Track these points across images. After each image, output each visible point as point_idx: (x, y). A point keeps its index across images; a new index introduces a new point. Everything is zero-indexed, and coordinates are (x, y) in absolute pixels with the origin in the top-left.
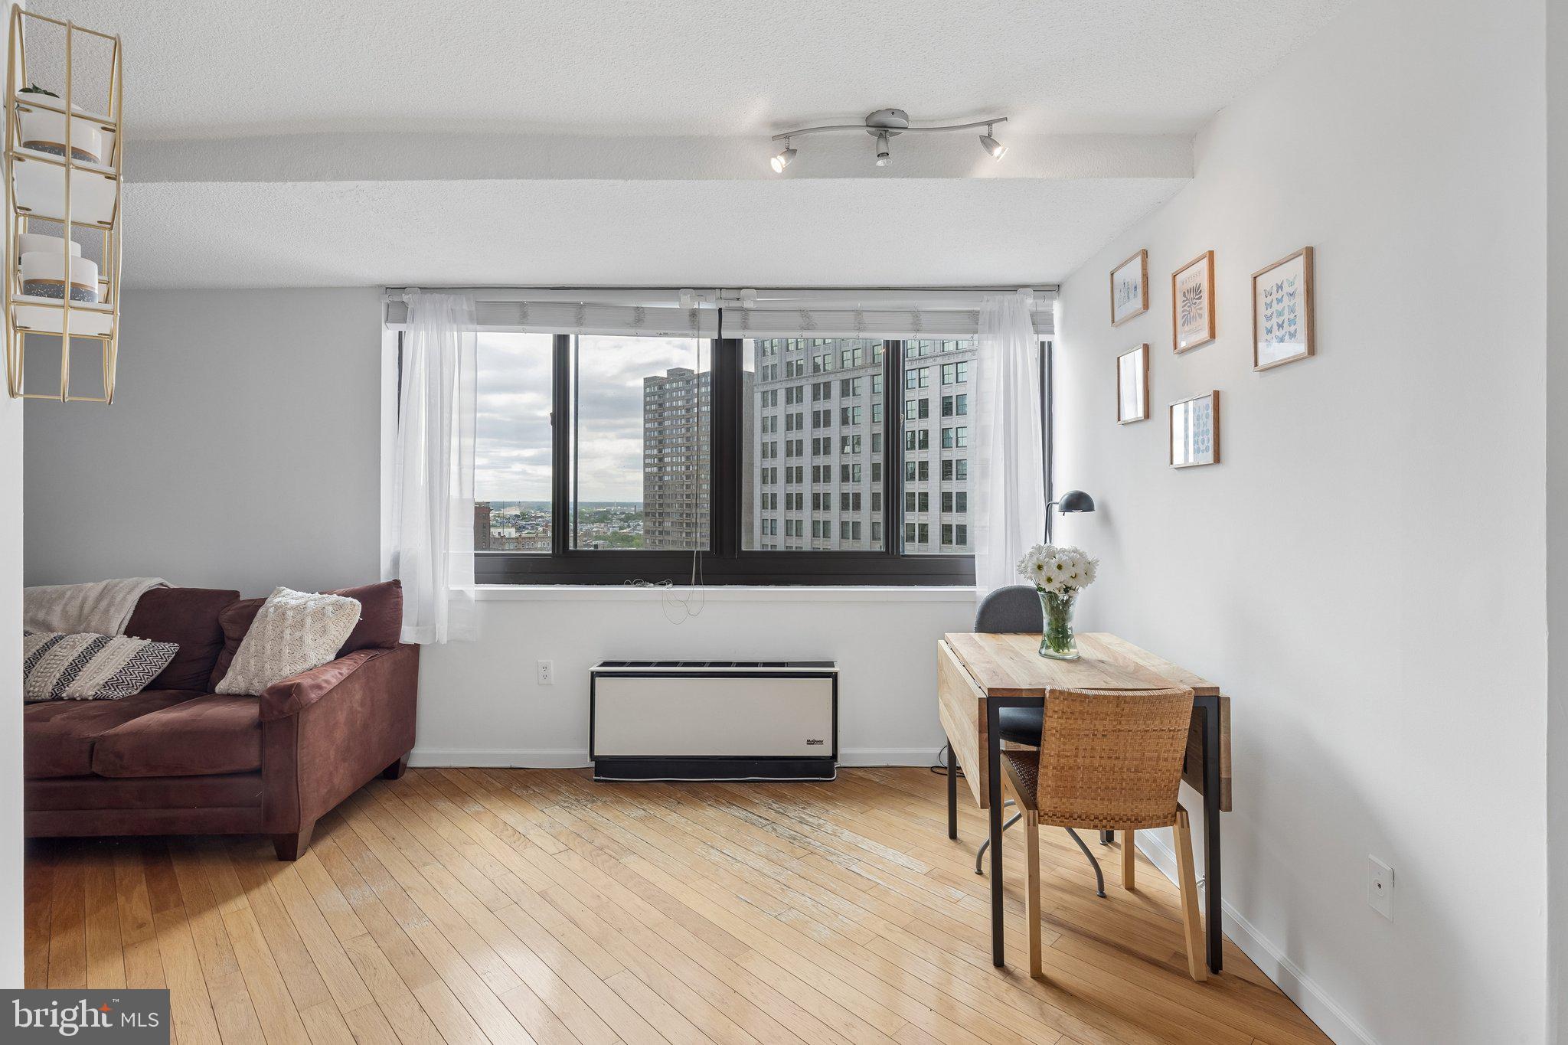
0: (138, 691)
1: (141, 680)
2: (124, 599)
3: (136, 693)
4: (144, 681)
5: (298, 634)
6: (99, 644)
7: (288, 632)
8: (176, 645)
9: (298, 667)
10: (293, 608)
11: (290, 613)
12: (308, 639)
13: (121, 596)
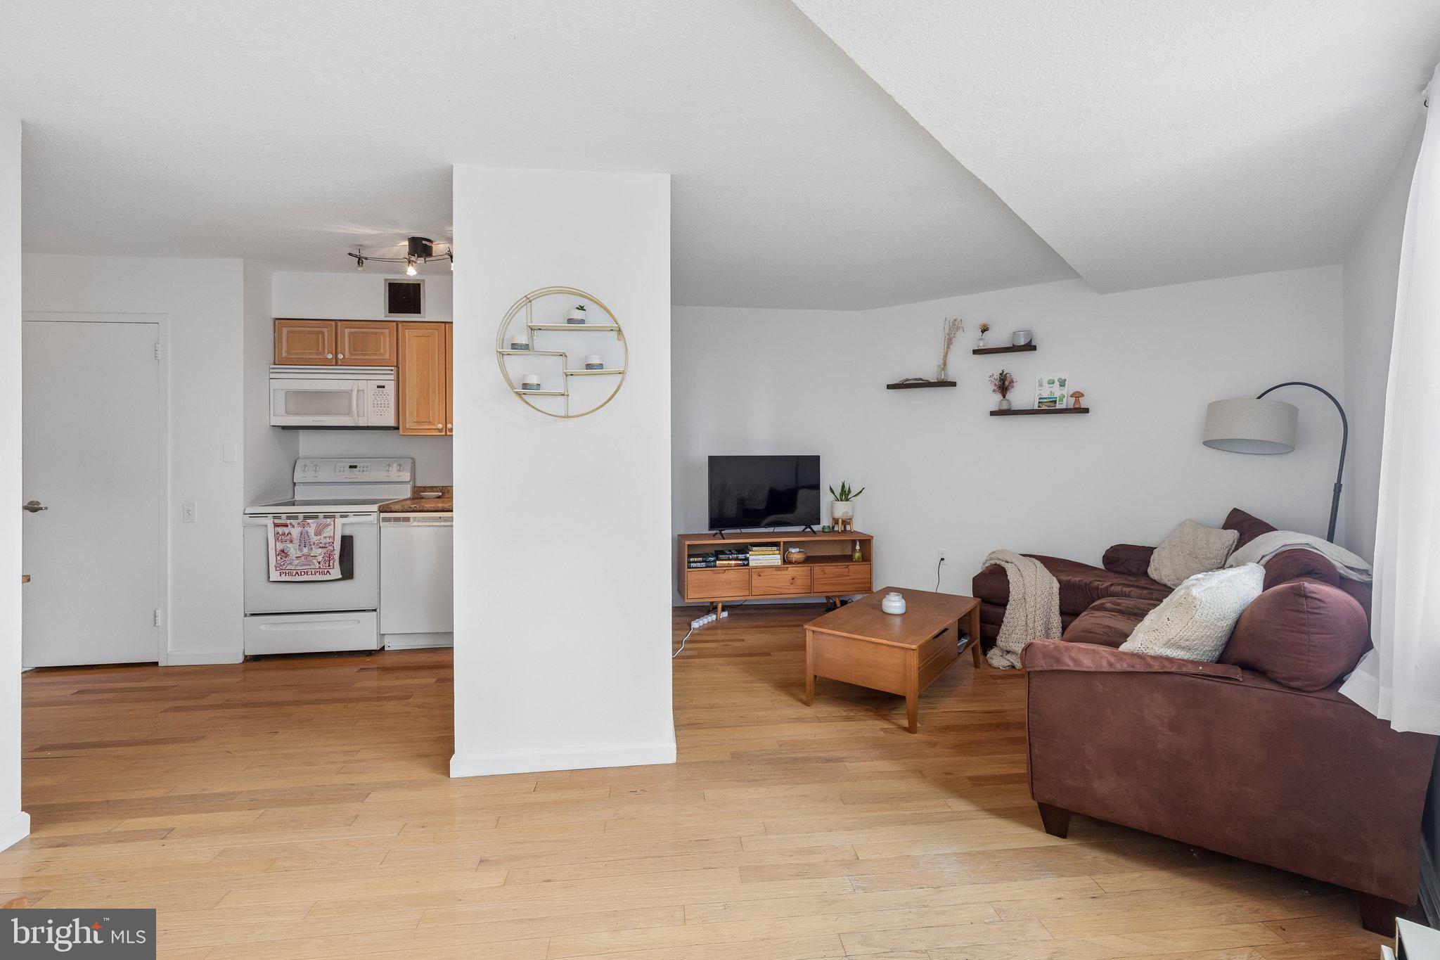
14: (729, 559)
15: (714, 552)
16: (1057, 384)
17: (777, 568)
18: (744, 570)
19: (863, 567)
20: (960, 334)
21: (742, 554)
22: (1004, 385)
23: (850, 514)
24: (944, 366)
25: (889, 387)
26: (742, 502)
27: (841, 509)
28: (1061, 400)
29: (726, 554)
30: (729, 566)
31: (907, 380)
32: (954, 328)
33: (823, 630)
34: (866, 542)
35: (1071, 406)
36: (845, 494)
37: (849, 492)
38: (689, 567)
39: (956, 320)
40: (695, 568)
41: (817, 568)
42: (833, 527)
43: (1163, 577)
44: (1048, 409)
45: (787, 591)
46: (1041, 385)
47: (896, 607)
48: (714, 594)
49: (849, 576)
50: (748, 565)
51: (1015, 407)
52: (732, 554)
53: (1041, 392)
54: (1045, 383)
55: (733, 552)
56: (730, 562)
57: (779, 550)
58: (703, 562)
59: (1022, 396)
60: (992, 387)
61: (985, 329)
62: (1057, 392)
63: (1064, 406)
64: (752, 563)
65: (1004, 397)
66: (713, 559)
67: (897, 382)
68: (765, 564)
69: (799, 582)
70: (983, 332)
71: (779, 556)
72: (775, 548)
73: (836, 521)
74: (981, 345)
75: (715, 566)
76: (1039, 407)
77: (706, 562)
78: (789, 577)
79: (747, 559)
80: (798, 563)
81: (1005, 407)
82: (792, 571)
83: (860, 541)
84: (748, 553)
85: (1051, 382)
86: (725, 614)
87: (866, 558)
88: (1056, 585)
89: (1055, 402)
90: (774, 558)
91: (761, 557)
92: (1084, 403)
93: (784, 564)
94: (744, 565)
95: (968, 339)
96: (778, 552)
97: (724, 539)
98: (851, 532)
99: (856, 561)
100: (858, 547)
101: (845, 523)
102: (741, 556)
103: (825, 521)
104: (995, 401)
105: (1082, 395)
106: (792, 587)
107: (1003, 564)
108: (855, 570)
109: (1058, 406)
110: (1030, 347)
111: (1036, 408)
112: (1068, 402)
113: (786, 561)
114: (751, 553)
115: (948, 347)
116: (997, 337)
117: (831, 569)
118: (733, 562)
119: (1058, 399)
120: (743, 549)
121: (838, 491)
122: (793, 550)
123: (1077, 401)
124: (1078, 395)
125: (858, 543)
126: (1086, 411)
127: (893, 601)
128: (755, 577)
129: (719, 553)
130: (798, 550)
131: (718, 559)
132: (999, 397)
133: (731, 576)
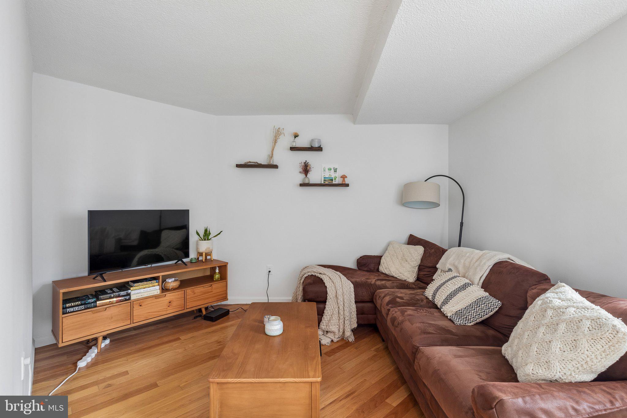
0: (472, 324)
1: (474, 318)
2: (485, 264)
3: (470, 324)
4: (475, 319)
5: (548, 337)
6: (464, 287)
7: (542, 330)
8: (500, 302)
9: (541, 371)
10: (554, 308)
11: (550, 313)
12: (556, 346)
13: (484, 261)
14: (111, 298)
15: (94, 293)
16: (333, 170)
17: (156, 297)
18: (126, 305)
19: (221, 284)
20: (281, 137)
21: (124, 291)
22: (306, 169)
23: (211, 249)
24: (271, 156)
25: (238, 166)
26: (119, 241)
27: (204, 246)
28: (335, 179)
29: (107, 293)
30: (112, 303)
31: (250, 162)
32: (278, 134)
33: (230, 380)
34: (223, 268)
35: (340, 182)
36: (207, 235)
37: (210, 234)
38: (63, 313)
39: (279, 128)
40: (71, 312)
41: (189, 291)
42: (198, 259)
43: (392, 273)
44: (329, 184)
45: (165, 313)
46: (324, 171)
47: (276, 330)
48: (94, 331)
49: (212, 292)
50: (129, 299)
51: (312, 182)
52: (114, 292)
53: (325, 174)
54: (327, 170)
55: (115, 289)
56: (111, 300)
57: (159, 282)
58: (82, 305)
59: (315, 177)
60: (301, 170)
61: (296, 136)
62: (333, 175)
63: (337, 183)
64: (133, 297)
65: (306, 176)
66: (93, 300)
67: (243, 163)
68: (146, 295)
69: (174, 304)
70: (295, 137)
71: (158, 287)
72: (155, 281)
73: (201, 254)
74: (294, 145)
75: (96, 306)
76: (324, 182)
77: (85, 304)
78: (167, 301)
79: (129, 295)
80: (174, 289)
81: (307, 182)
82: (170, 296)
83: (218, 267)
84: (130, 289)
85: (330, 169)
86: (107, 341)
87: (224, 277)
88: (352, 286)
89: (332, 180)
90: (154, 289)
91: (142, 290)
92: (347, 181)
93: (162, 293)
94: (126, 300)
95: (286, 141)
96: (157, 284)
97: (105, 281)
98: (211, 260)
99: (216, 281)
100: (217, 271)
101: (207, 255)
102: (122, 293)
103: (193, 255)
104: (300, 178)
105: (346, 177)
106: (169, 308)
107: (319, 276)
108: (216, 287)
109: (334, 182)
110: (320, 149)
111: (323, 183)
112: (338, 181)
113: (164, 290)
114: (132, 288)
115: (275, 144)
116: (302, 142)
117: (199, 290)
118: (115, 299)
119: (333, 179)
120: (124, 287)
121: (202, 233)
122: (170, 280)
123: (344, 180)
124: (344, 177)
125: (218, 268)
126: (347, 185)
127: (275, 325)
128: (136, 307)
129: (99, 293)
130: (173, 279)
131: (98, 299)
132: (303, 176)
133: (113, 311)
